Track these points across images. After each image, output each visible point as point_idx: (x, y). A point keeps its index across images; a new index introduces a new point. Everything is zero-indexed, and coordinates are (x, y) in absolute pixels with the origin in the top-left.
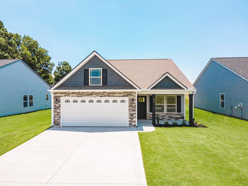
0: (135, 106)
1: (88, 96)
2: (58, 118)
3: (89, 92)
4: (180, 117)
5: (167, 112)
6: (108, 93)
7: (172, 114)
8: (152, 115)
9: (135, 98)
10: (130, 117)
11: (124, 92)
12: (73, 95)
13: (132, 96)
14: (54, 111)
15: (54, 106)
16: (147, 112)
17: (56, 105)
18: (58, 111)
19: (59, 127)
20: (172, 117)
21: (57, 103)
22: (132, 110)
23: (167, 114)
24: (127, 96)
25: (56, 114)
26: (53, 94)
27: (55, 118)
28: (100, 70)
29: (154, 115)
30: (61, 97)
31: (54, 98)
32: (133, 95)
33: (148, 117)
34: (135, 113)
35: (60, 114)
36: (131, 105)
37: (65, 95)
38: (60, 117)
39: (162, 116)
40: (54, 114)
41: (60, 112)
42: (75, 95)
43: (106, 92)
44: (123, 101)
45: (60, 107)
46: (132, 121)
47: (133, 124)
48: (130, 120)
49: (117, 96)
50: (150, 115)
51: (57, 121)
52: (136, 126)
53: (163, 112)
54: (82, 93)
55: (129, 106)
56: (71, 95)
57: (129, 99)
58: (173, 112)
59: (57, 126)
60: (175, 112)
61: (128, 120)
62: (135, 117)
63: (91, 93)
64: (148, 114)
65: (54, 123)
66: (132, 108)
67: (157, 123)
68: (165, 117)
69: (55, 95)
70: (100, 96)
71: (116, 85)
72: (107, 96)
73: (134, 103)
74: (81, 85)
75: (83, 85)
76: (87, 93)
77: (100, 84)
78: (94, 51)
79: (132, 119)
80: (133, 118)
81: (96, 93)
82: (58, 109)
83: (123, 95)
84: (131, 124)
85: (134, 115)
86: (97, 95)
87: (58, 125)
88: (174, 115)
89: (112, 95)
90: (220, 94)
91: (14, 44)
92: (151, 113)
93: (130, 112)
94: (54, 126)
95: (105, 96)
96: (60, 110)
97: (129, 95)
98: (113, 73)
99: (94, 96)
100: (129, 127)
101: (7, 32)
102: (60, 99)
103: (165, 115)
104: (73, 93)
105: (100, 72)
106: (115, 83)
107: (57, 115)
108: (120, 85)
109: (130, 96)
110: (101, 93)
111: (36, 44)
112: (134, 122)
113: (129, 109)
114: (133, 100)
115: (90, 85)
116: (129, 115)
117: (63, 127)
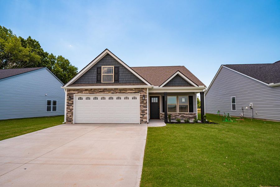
0: (147, 102)
1: (100, 93)
2: (71, 115)
3: (101, 89)
4: (192, 117)
5: (180, 112)
6: (119, 90)
7: (184, 114)
8: (165, 114)
9: (146, 95)
10: (142, 113)
11: (135, 89)
12: (86, 92)
13: (143, 93)
14: (67, 108)
15: (67, 103)
16: (161, 112)
17: (69, 102)
18: (71, 107)
19: (72, 123)
20: (185, 117)
21: (70, 100)
22: (143, 106)
23: (180, 114)
24: (139, 93)
25: (69, 110)
26: (66, 91)
27: (68, 115)
28: (112, 67)
29: (166, 115)
30: (74, 94)
31: (67, 95)
32: (144, 91)
33: (161, 117)
34: (147, 110)
35: (72, 110)
36: (142, 102)
37: (78, 93)
38: (72, 114)
39: (175, 116)
40: (67, 111)
41: (73, 109)
42: (88, 92)
43: (117, 89)
44: (134, 98)
45: (73, 104)
46: (143, 117)
47: (144, 120)
48: (142, 116)
49: (129, 93)
50: (163, 114)
51: (70, 118)
52: (148, 123)
53: (176, 112)
54: (95, 89)
55: (140, 103)
56: (84, 92)
57: (140, 95)
58: (186, 112)
59: (69, 123)
60: (187, 112)
61: (140, 116)
62: (147, 114)
63: (103, 90)
64: (161, 113)
65: (67, 120)
66: (143, 105)
67: (168, 121)
68: (178, 117)
69: (69, 92)
70: (112, 93)
71: (128, 82)
72: (119, 92)
73: (145, 99)
74: (93, 82)
75: (95, 82)
76: (100, 90)
77: (112, 81)
78: (107, 49)
79: (143, 115)
80: (145, 115)
81: (108, 90)
82: (71, 105)
83: (134, 91)
84: (142, 120)
85: (145, 112)
86: (109, 92)
87: (71, 121)
88: (187, 115)
89: (124, 91)
90: (231, 97)
91: (49, 62)
92: (164, 113)
93: (141, 109)
94: (66, 123)
95: (116, 93)
96: (73, 107)
97: (140, 92)
98: (124, 70)
99: (105, 92)
100: (141, 123)
101: (43, 51)
102: (73, 96)
103: (178, 114)
104: (86, 90)
105: (112, 69)
106: (126, 80)
107: (70, 112)
108: (131, 82)
109: (142, 93)
110: (113, 90)
111: (67, 62)
112: (146, 118)
113: (141, 106)
114: (144, 96)
115: (102, 82)
116: (140, 111)
117: (76, 123)
